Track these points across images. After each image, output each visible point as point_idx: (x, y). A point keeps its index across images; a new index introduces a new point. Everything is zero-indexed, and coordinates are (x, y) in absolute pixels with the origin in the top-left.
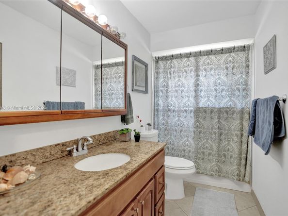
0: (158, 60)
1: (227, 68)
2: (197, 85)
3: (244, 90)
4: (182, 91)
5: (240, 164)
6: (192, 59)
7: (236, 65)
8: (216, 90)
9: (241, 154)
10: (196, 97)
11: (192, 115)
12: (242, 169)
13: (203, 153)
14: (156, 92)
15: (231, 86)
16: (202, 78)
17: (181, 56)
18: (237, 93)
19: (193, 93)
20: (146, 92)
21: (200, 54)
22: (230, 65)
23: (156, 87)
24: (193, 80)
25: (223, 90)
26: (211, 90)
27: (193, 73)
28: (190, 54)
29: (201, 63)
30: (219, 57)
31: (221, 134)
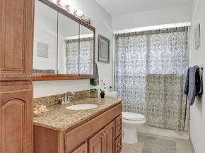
0: (117, 37)
1: (171, 44)
2: (148, 57)
3: (184, 61)
4: (137, 61)
5: (180, 118)
6: (145, 37)
7: (178, 42)
8: (163, 61)
9: (181, 109)
10: (148, 66)
11: (144, 80)
12: (182, 122)
13: (153, 110)
14: (116, 62)
15: (174, 57)
16: (152, 52)
17: (135, 34)
18: (178, 63)
19: (145, 63)
20: (108, 62)
21: (151, 32)
22: (173, 42)
23: (116, 58)
24: (145, 53)
25: (168, 61)
26: (159, 61)
27: (145, 48)
28: (143, 32)
29: (151, 40)
30: (165, 35)
31: (166, 95)
